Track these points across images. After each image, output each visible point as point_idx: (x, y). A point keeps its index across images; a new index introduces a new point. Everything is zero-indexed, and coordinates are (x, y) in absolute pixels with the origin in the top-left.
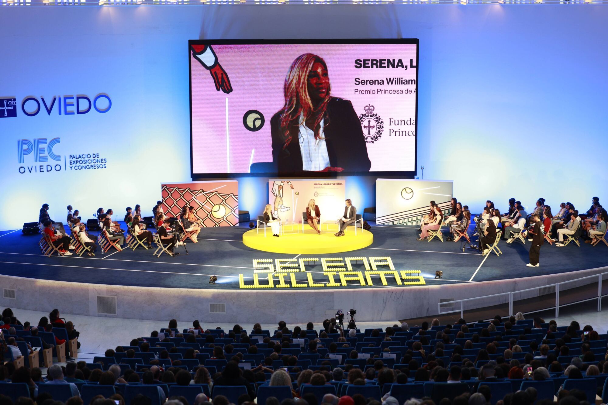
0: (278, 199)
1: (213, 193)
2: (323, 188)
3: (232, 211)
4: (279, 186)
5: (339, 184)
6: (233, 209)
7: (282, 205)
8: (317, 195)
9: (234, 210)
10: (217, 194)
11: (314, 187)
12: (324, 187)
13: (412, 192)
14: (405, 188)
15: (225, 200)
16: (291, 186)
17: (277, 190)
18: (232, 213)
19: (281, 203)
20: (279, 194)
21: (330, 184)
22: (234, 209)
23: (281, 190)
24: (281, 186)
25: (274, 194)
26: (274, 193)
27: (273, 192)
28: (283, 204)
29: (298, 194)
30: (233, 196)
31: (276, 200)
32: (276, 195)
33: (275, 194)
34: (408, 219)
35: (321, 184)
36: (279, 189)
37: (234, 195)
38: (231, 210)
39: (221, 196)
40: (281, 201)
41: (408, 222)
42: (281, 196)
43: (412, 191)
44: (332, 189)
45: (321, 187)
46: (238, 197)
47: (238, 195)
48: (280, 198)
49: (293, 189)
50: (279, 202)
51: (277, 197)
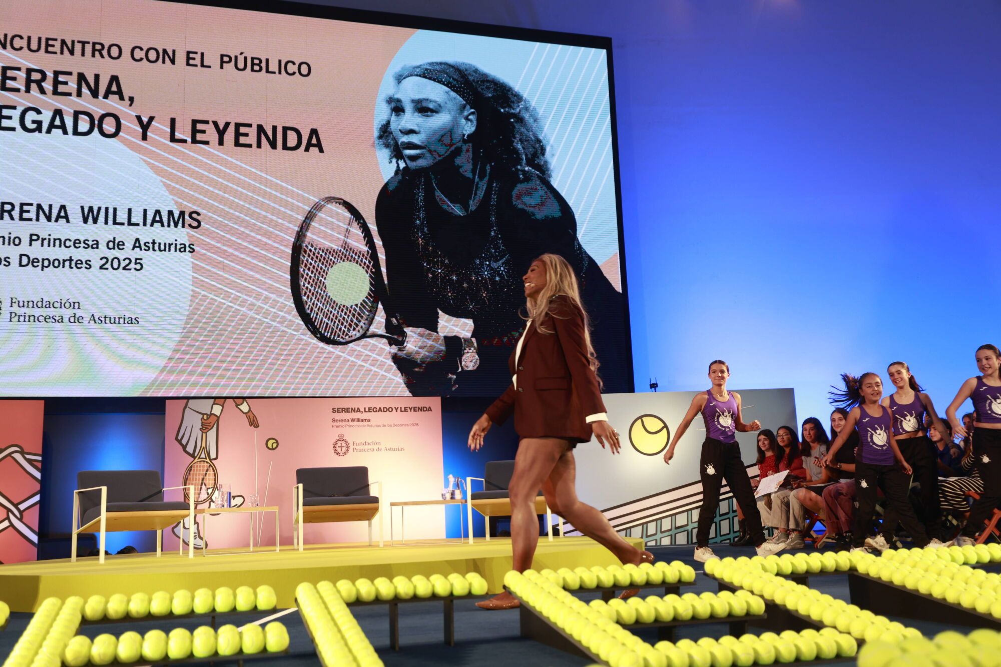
0: (200, 468)
2: (366, 423)
3: (11, 515)
4: (205, 417)
5: (421, 409)
6: (16, 506)
7: (215, 487)
8: (344, 449)
9: (21, 512)
11: (334, 421)
12: (369, 420)
13: (665, 430)
14: (641, 417)
16: (249, 418)
17: (197, 432)
18: (12, 525)
19: (210, 481)
20: (203, 449)
21: (388, 410)
22: (22, 507)
23: (212, 434)
24: (213, 419)
25: (184, 447)
26: (184, 442)
27: (180, 442)
28: (220, 484)
29: (275, 445)
30: (18, 456)
31: (190, 469)
32: (191, 452)
33: (190, 449)
34: (659, 522)
35: (359, 410)
36: (205, 428)
37: (22, 453)
38: (9, 510)
40: (211, 472)
41: (659, 535)
42: (213, 456)
43: (665, 426)
44: (398, 426)
45: (358, 420)
46: (40, 458)
47: (41, 453)
48: (208, 460)
49: (257, 426)
50: (201, 477)
51: (195, 458)
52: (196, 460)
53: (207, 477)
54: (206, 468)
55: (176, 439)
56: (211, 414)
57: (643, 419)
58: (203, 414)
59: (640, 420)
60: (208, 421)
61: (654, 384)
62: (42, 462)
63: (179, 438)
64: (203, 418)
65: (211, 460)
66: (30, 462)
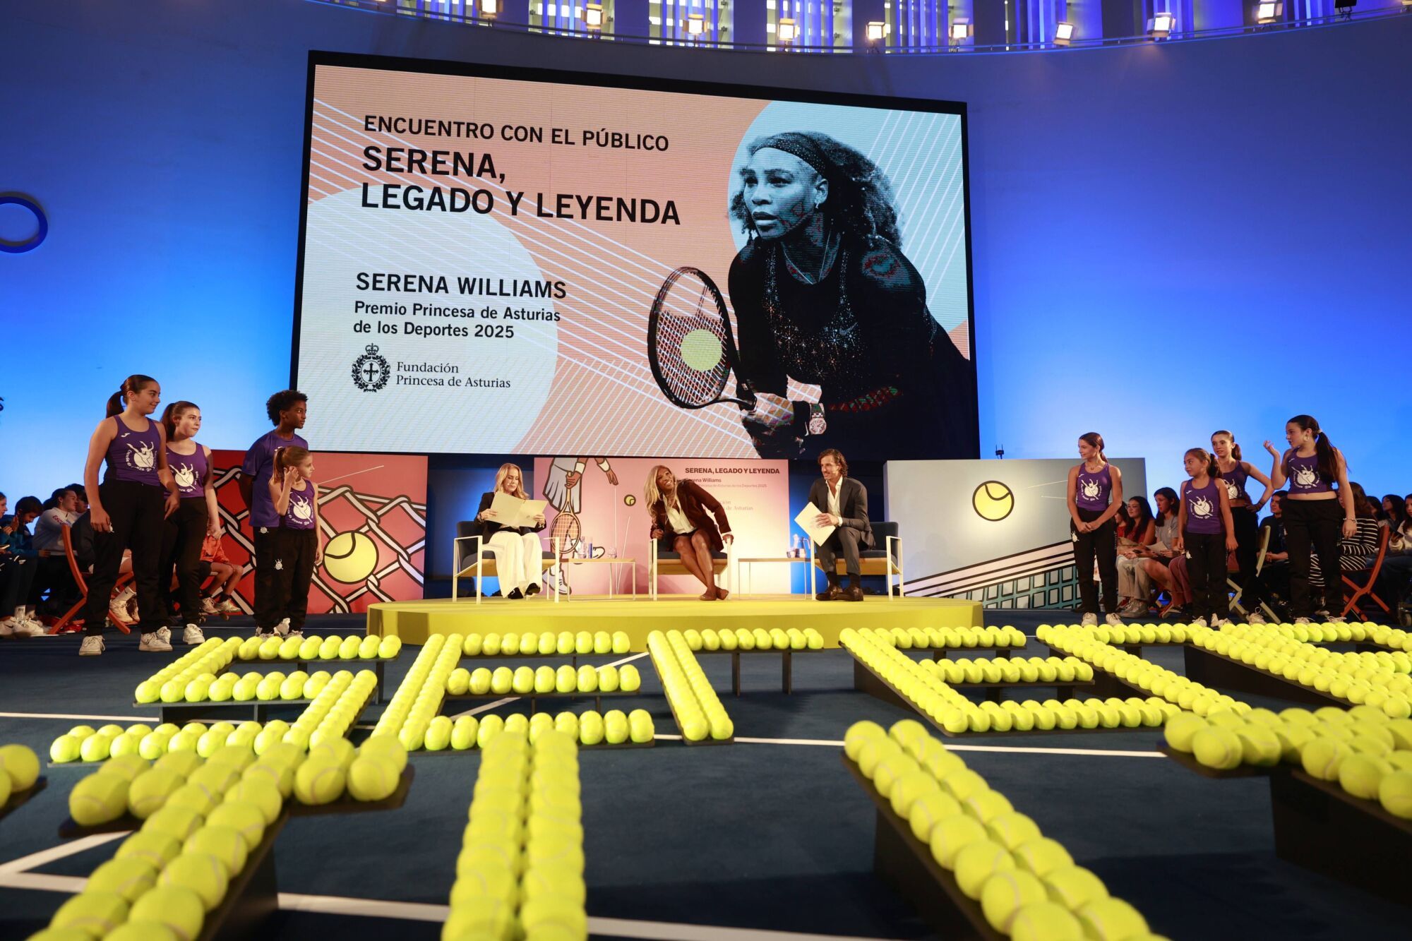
0: (565, 520)
1: (333, 490)
2: (716, 483)
3: (401, 558)
4: (570, 474)
5: (769, 471)
6: (405, 550)
7: (579, 538)
9: (409, 556)
10: (348, 495)
12: (720, 481)
13: (1009, 496)
14: (985, 484)
15: (378, 518)
16: (609, 476)
17: (562, 488)
18: (401, 566)
19: (574, 533)
20: (567, 503)
21: (738, 471)
22: (410, 551)
23: (575, 490)
24: (576, 476)
25: (551, 501)
26: (551, 496)
27: (547, 496)
28: (583, 534)
29: (632, 502)
30: (406, 506)
31: (556, 521)
32: (557, 506)
33: (556, 503)
34: (1000, 586)
35: (710, 471)
36: (569, 484)
37: (410, 503)
38: (399, 553)
39: (361, 501)
40: (575, 525)
42: (577, 510)
43: (1010, 493)
44: (748, 486)
45: (709, 480)
46: (424, 508)
47: (425, 503)
48: (572, 514)
49: (616, 484)
50: (566, 529)
51: (560, 511)
52: (562, 513)
53: (571, 529)
54: (570, 521)
55: (544, 493)
56: (575, 472)
57: (988, 485)
58: (568, 472)
59: (984, 486)
60: (573, 478)
61: (999, 451)
62: (427, 511)
63: (546, 493)
64: (567, 475)
65: (574, 514)
66: (416, 511)
